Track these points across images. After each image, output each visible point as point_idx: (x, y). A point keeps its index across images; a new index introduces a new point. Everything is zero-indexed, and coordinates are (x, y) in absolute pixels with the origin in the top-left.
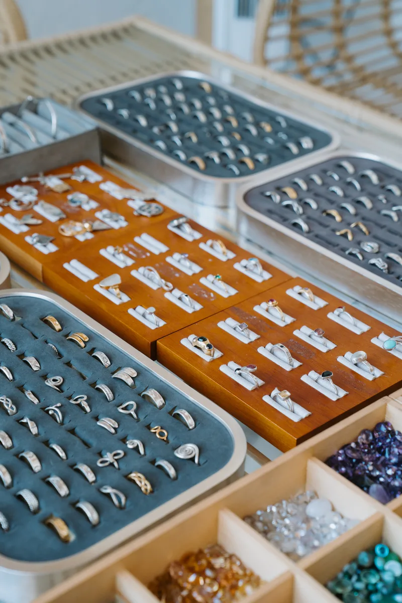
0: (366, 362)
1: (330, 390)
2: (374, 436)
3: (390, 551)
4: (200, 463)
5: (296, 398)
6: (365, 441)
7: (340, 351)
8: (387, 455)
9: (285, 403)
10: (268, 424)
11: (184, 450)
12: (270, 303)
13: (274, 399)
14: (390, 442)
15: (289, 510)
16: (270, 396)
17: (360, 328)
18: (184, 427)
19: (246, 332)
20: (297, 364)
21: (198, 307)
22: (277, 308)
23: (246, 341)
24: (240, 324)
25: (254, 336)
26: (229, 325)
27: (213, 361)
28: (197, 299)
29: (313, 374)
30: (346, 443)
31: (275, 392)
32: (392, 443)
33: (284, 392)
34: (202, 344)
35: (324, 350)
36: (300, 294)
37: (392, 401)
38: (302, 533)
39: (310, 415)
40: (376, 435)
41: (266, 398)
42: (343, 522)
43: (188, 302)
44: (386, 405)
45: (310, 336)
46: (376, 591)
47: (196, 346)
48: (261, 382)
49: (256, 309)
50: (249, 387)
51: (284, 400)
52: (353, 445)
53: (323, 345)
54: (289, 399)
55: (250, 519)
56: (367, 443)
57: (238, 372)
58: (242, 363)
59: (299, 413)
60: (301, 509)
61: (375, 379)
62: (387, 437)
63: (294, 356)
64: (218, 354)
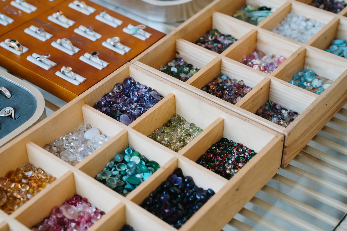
0: (120, 43)
1: (98, 63)
2: (123, 87)
3: (134, 151)
4: (16, 118)
5: (76, 71)
6: (118, 91)
7: (103, 39)
8: (131, 97)
9: (69, 75)
10: (60, 89)
11: (4, 112)
12: (58, 13)
13: (63, 73)
14: (133, 89)
15: (74, 138)
16: (60, 71)
17: (115, 23)
18: (4, 98)
19: (43, 34)
20: (77, 50)
21: (11, 21)
22: (63, 16)
23: (43, 40)
24: (38, 29)
25: (48, 36)
26: (32, 31)
27: (22, 55)
28: (10, 16)
29: (87, 55)
30: (106, 93)
31: (63, 69)
32: (134, 90)
33: (68, 68)
34: (13, 44)
35: (94, 39)
36: (78, 6)
37: (132, 64)
38: (81, 149)
39: (85, 80)
40: (125, 86)
41: (58, 74)
42: (106, 140)
43: (4, 19)
44: (128, 67)
45: (85, 32)
46: (126, 174)
47: (10, 46)
48: (54, 64)
49: (50, 18)
50: (46, 68)
51: (68, 73)
52: (110, 94)
53: (93, 36)
54: (72, 72)
55: (48, 146)
56: (119, 91)
57: (38, 59)
58: (41, 53)
59: (78, 80)
60: (80, 136)
61: (125, 54)
62: (131, 86)
63: (75, 45)
64: (25, 50)
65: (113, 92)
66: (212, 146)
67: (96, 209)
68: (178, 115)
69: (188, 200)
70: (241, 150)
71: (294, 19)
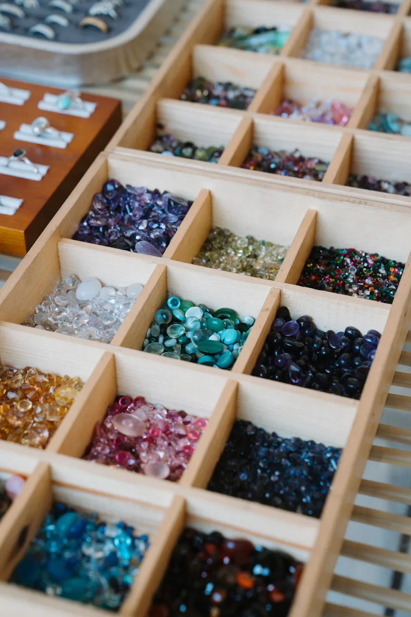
0: (51, 128)
1: (27, 170)
2: (106, 198)
3: (182, 301)
6: (100, 206)
7: (12, 128)
8: (129, 213)
17: (19, 97)
30: (84, 214)
32: (128, 199)
37: (111, 154)
39: (24, 202)
40: (108, 196)
42: (120, 294)
44: (106, 161)
46: (188, 341)
52: (91, 214)
56: (104, 207)
59: (8, 204)
60: (70, 297)
61: (68, 145)
65: (94, 211)
66: (307, 263)
67: (168, 411)
68: (218, 228)
69: (320, 355)
70: (357, 258)
71: (324, 38)
